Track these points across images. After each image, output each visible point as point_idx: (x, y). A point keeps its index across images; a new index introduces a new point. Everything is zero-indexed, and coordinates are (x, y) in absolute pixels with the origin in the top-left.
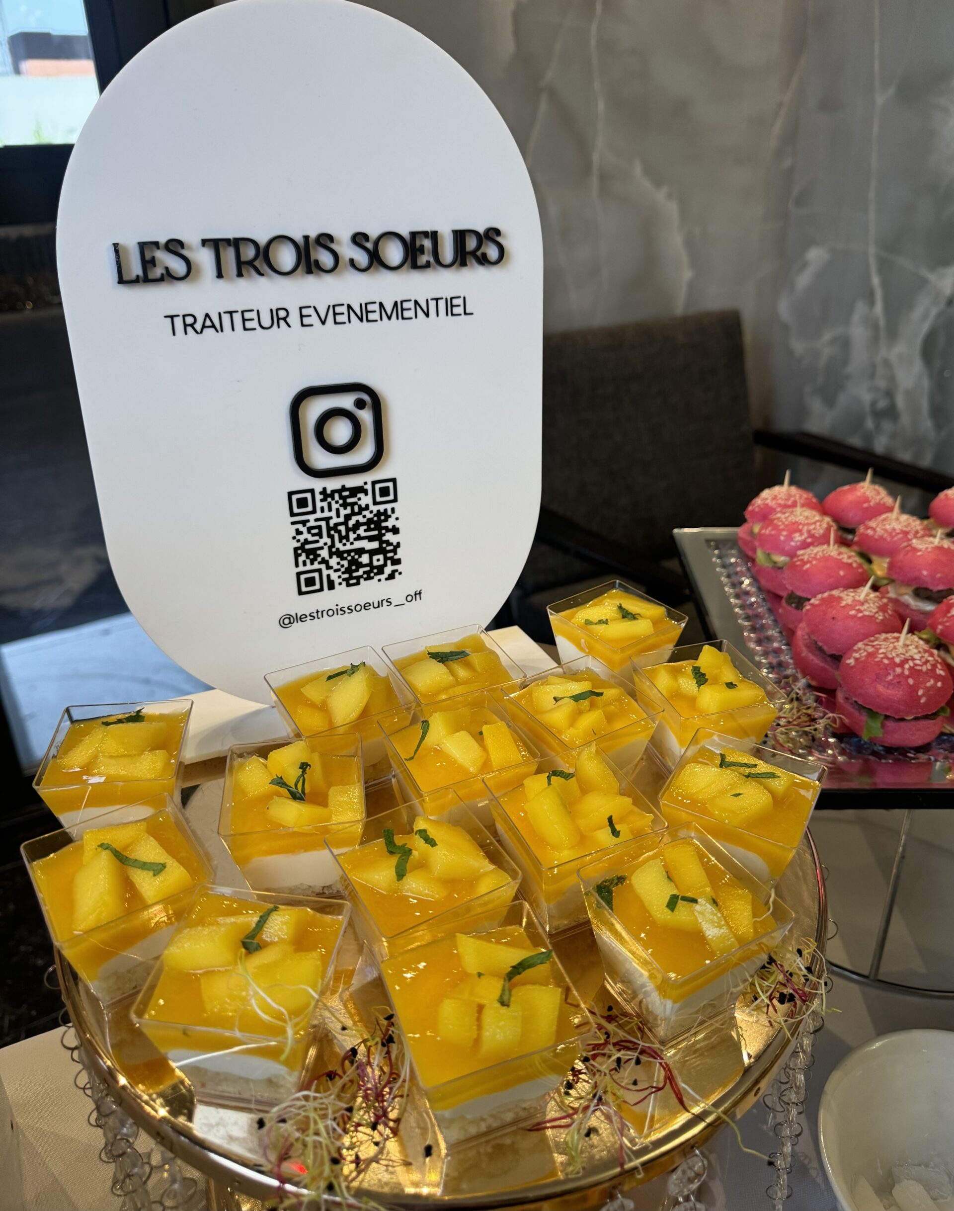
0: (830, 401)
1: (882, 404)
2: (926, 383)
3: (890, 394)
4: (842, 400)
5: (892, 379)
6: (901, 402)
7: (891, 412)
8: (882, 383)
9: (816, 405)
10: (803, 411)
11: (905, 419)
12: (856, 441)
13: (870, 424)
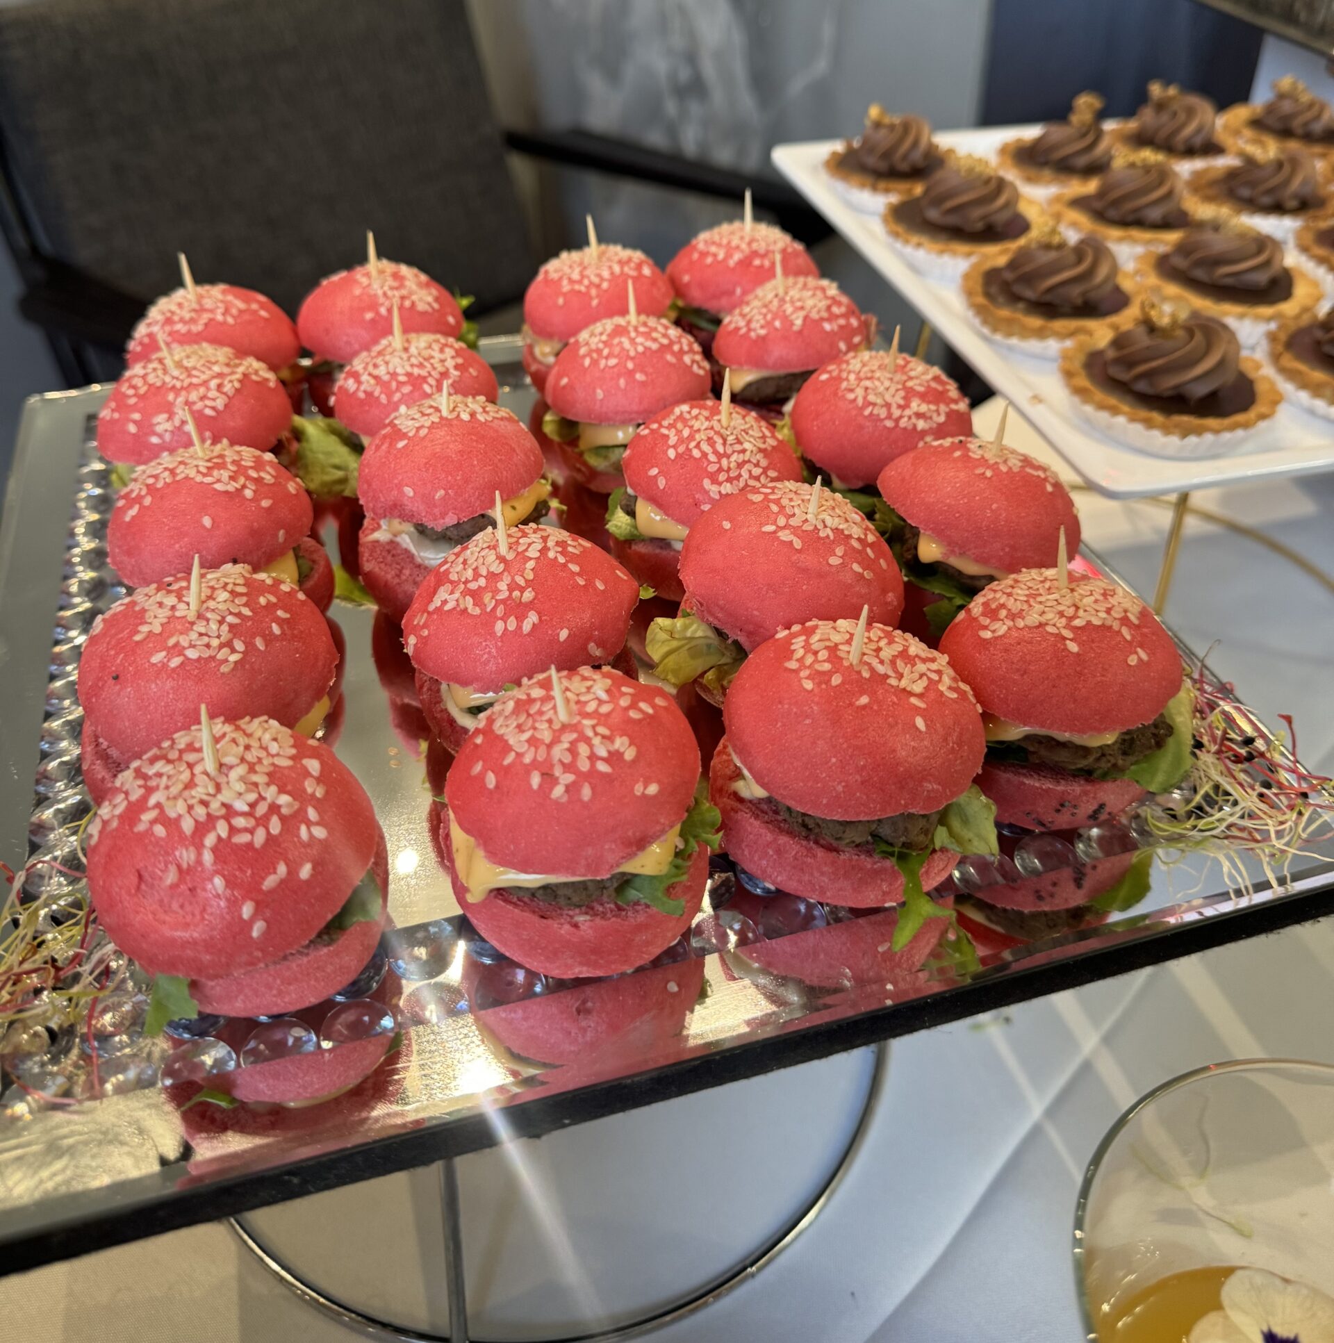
0: (613, 74)
1: (684, 74)
2: (738, 38)
3: (691, 58)
4: (630, 72)
5: (691, 35)
6: (709, 70)
7: (695, 88)
8: (678, 42)
9: (595, 83)
10: (578, 95)
11: (718, 96)
12: (655, 138)
13: (671, 107)
